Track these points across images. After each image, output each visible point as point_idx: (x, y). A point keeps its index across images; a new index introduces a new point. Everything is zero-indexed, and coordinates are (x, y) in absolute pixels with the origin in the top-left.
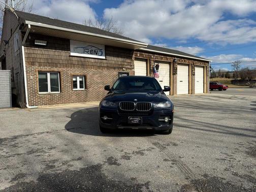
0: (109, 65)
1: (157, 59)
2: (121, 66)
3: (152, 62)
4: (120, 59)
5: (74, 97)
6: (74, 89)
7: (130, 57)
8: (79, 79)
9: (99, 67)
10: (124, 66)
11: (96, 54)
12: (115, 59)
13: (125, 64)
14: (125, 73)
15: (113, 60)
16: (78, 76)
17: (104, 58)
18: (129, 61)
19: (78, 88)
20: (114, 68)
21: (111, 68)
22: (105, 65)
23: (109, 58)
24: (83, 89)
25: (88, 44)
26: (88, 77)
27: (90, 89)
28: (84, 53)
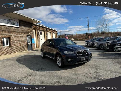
0: (22, 31)
1: (40, 29)
2: (27, 32)
3: (38, 30)
4: (27, 28)
5: (3, 51)
6: (3, 46)
7: (31, 27)
8: (5, 40)
9: (17, 32)
10: (29, 32)
11: (15, 25)
12: (25, 28)
13: (30, 31)
14: (30, 36)
15: (24, 28)
16: (5, 37)
17: (19, 27)
18: (31, 29)
19: (5, 46)
20: (25, 33)
21: (23, 33)
22: (20, 31)
23: (22, 27)
24: (8, 46)
25: (10, 18)
26: (11, 38)
27: (13, 46)
28: (8, 23)
